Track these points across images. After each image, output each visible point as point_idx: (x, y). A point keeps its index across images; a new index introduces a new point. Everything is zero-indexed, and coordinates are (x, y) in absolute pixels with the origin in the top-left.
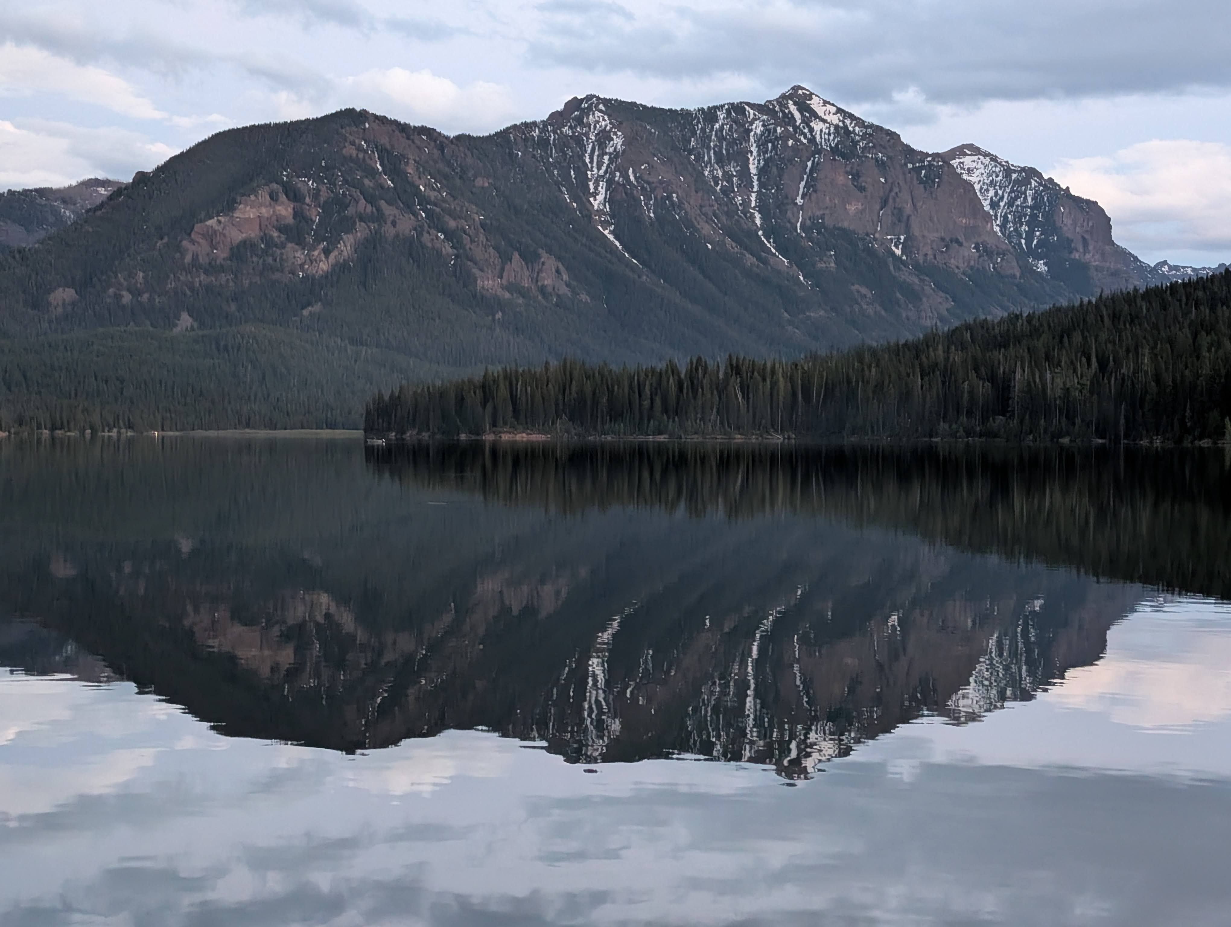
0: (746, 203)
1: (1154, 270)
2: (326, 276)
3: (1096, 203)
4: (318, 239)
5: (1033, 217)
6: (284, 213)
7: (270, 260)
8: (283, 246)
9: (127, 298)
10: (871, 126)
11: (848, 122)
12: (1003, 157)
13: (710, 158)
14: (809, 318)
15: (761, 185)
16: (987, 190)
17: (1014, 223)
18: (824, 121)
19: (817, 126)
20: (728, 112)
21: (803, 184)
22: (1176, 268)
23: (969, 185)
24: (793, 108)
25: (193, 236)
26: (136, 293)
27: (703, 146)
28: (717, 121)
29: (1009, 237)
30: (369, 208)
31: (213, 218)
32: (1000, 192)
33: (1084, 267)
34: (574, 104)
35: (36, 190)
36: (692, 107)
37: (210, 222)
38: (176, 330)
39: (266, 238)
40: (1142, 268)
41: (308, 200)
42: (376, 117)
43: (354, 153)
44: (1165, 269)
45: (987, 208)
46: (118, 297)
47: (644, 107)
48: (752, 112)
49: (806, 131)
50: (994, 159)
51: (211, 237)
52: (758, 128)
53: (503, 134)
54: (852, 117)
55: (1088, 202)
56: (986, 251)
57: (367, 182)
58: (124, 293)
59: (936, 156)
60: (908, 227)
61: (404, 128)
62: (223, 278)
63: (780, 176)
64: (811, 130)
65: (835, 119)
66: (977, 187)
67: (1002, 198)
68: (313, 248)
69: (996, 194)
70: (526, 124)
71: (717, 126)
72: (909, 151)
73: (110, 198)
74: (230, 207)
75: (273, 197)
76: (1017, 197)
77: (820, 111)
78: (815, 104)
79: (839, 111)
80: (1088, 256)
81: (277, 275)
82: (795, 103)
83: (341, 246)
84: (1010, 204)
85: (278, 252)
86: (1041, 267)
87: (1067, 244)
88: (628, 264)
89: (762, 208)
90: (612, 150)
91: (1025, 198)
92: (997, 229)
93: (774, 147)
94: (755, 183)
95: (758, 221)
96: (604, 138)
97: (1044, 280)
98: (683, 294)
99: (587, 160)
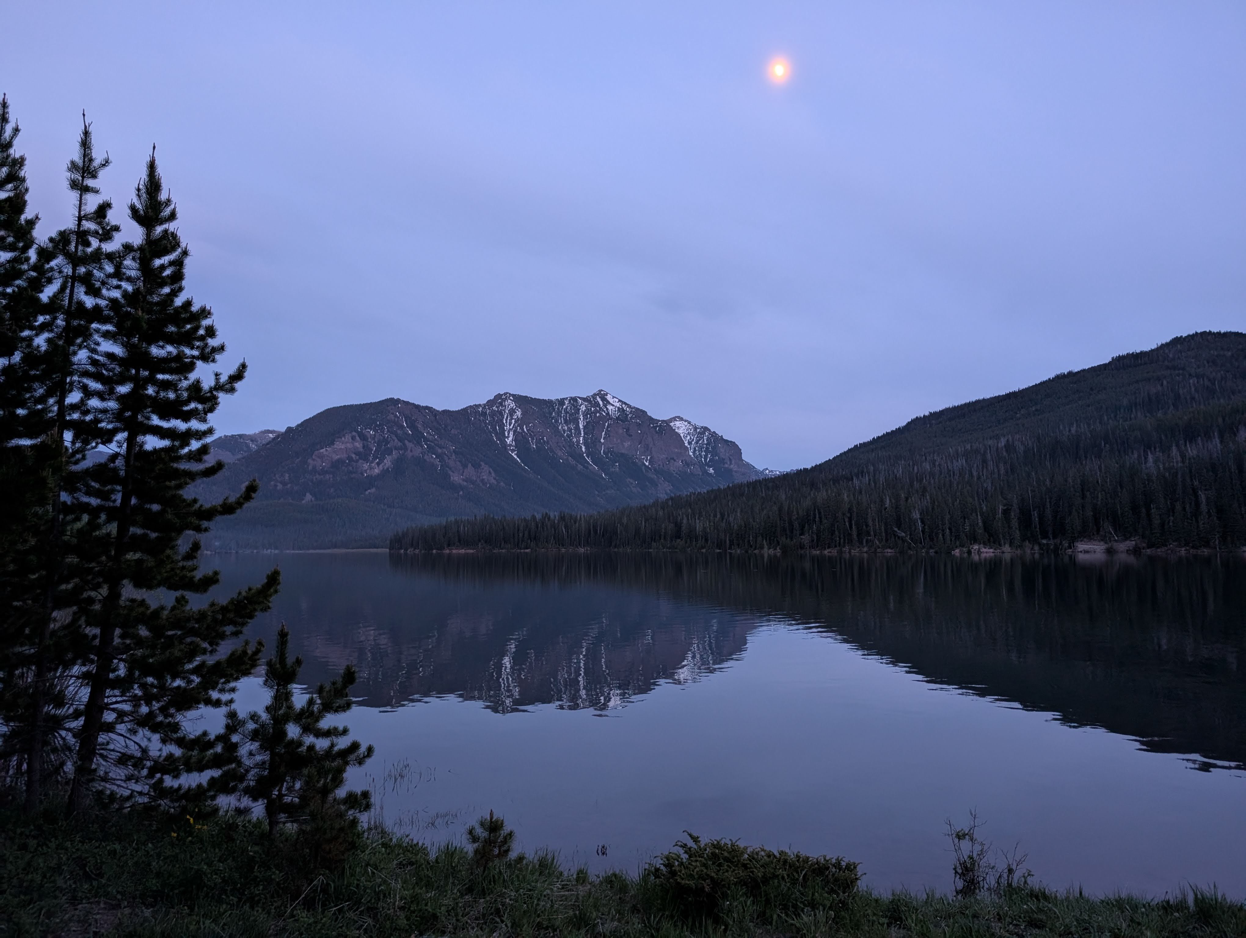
0: (578, 441)
1: (762, 472)
2: (378, 475)
3: (734, 443)
4: (375, 458)
5: (707, 448)
6: (358, 446)
7: (351, 468)
8: (357, 461)
9: (280, 487)
10: (634, 408)
11: (624, 406)
12: (693, 423)
13: (561, 421)
14: (607, 493)
15: (585, 434)
16: (687, 437)
17: (699, 451)
18: (613, 405)
19: (610, 408)
20: (570, 400)
21: (603, 433)
22: (772, 471)
23: (678, 435)
24: (599, 399)
25: (314, 457)
26: (284, 484)
27: (558, 416)
28: (564, 405)
29: (697, 457)
30: (400, 444)
31: (322, 448)
32: (692, 437)
33: (731, 471)
34: (499, 396)
35: (238, 435)
36: (553, 398)
37: (322, 451)
38: (303, 502)
39: (350, 459)
40: (757, 472)
41: (370, 440)
42: (403, 401)
43: (393, 418)
44: (767, 471)
45: (686, 444)
46: (276, 486)
47: (531, 398)
48: (580, 401)
49: (605, 409)
50: (689, 423)
51: (321, 457)
52: (583, 408)
53: (465, 410)
54: (625, 404)
55: (731, 442)
56: (687, 464)
57: (399, 432)
58: (279, 484)
59: (663, 421)
60: (651, 453)
61: (417, 407)
62: (327, 476)
63: (594, 430)
64: (607, 409)
65: (618, 405)
66: (682, 435)
67: (693, 440)
68: (372, 462)
69: (690, 438)
70: (476, 405)
71: (564, 407)
72: (651, 419)
73: (274, 439)
74: (333, 443)
75: (353, 438)
76: (700, 440)
77: (611, 401)
78: (609, 397)
79: (620, 401)
80: (732, 466)
81: (353, 476)
82: (600, 397)
83: (385, 461)
84: (697, 443)
85: (355, 464)
86: (711, 471)
87: (722, 461)
88: (524, 469)
89: (585, 443)
90: (516, 417)
91: (703, 440)
92: (691, 454)
93: (591, 417)
94: (582, 433)
95: (584, 450)
96: (512, 412)
97: (713, 476)
98: (549, 483)
99: (504, 422)
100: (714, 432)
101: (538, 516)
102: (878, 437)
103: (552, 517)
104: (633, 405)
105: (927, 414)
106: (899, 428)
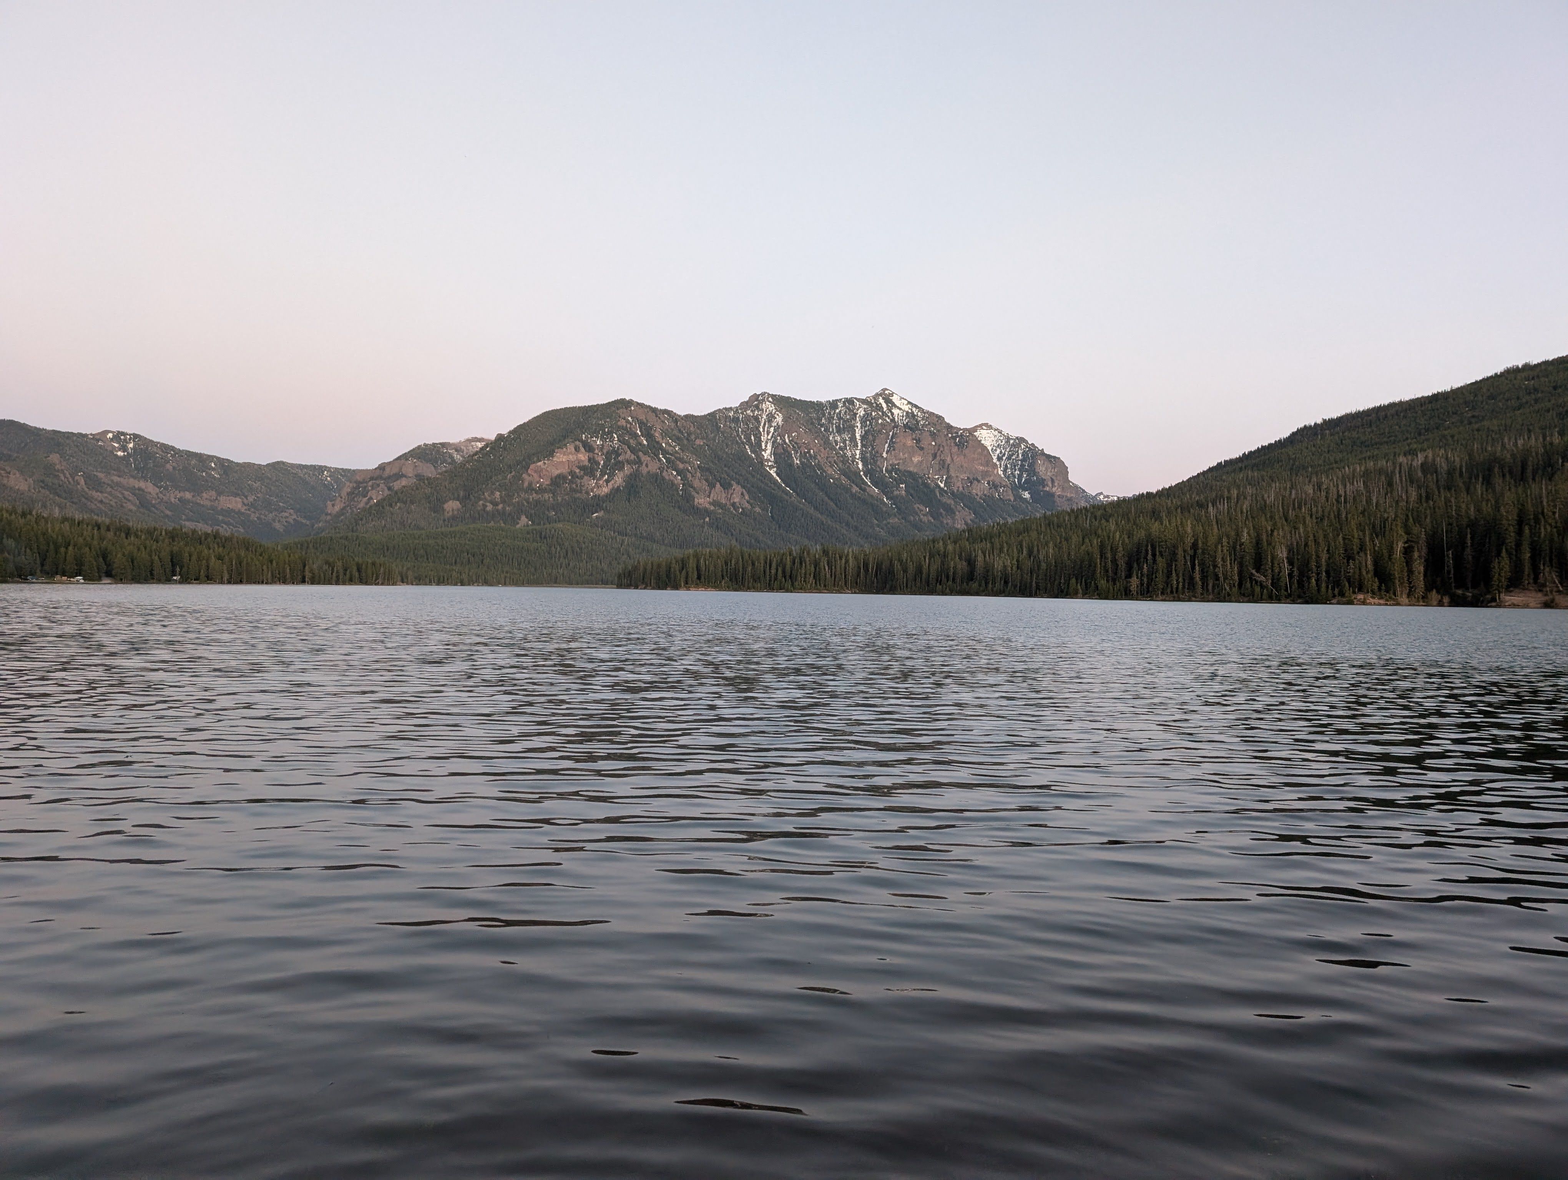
0: (854, 456)
1: (1094, 497)
2: (607, 496)
3: (1059, 458)
4: (602, 475)
5: (1022, 466)
6: (583, 458)
7: (574, 486)
8: (582, 478)
9: (490, 507)
10: (928, 412)
11: (914, 409)
12: (1005, 432)
13: (833, 430)
14: (889, 523)
15: (863, 446)
16: (996, 450)
17: (1012, 469)
18: (900, 409)
19: (896, 411)
20: (844, 402)
21: (887, 445)
22: (1108, 497)
23: (984, 448)
24: (881, 401)
25: (529, 471)
26: (495, 504)
27: (829, 423)
28: (837, 408)
29: (1008, 478)
30: (633, 457)
31: (541, 461)
32: (1003, 451)
33: (1051, 495)
34: (755, 397)
35: (440, 444)
36: (823, 400)
37: (539, 464)
38: (518, 526)
39: (572, 473)
40: (1087, 497)
41: (596, 451)
42: (638, 404)
43: (624, 424)
44: (1102, 497)
45: (995, 461)
46: (485, 506)
47: (795, 399)
48: (858, 403)
49: (889, 414)
50: (1000, 432)
51: (539, 471)
52: (861, 412)
53: (712, 415)
54: (916, 406)
55: (1055, 457)
56: (995, 486)
57: (631, 441)
58: (488, 504)
59: (965, 430)
60: (948, 472)
61: (654, 410)
62: (546, 496)
63: (874, 441)
64: (892, 414)
65: (906, 408)
66: (990, 448)
67: (1004, 455)
68: (600, 479)
69: (1001, 452)
70: (726, 409)
71: (837, 411)
72: (949, 427)
73: (482, 449)
74: (551, 454)
75: (577, 449)
76: (1013, 455)
77: (897, 403)
78: (895, 399)
79: (909, 403)
80: (1054, 489)
81: (578, 495)
82: (883, 398)
83: (616, 478)
84: (1009, 458)
85: (579, 481)
86: (1026, 495)
87: (1042, 482)
88: (784, 491)
89: (863, 459)
90: (775, 424)
91: (1018, 455)
92: (1001, 473)
93: (871, 424)
94: (859, 444)
95: (860, 466)
96: (771, 417)
97: (1028, 503)
98: (816, 508)
99: (761, 430)
100: (1033, 445)
101: (795, 550)
102: (1250, 453)
103: (812, 551)
104: (925, 408)
105: (1319, 421)
106: (1280, 441)
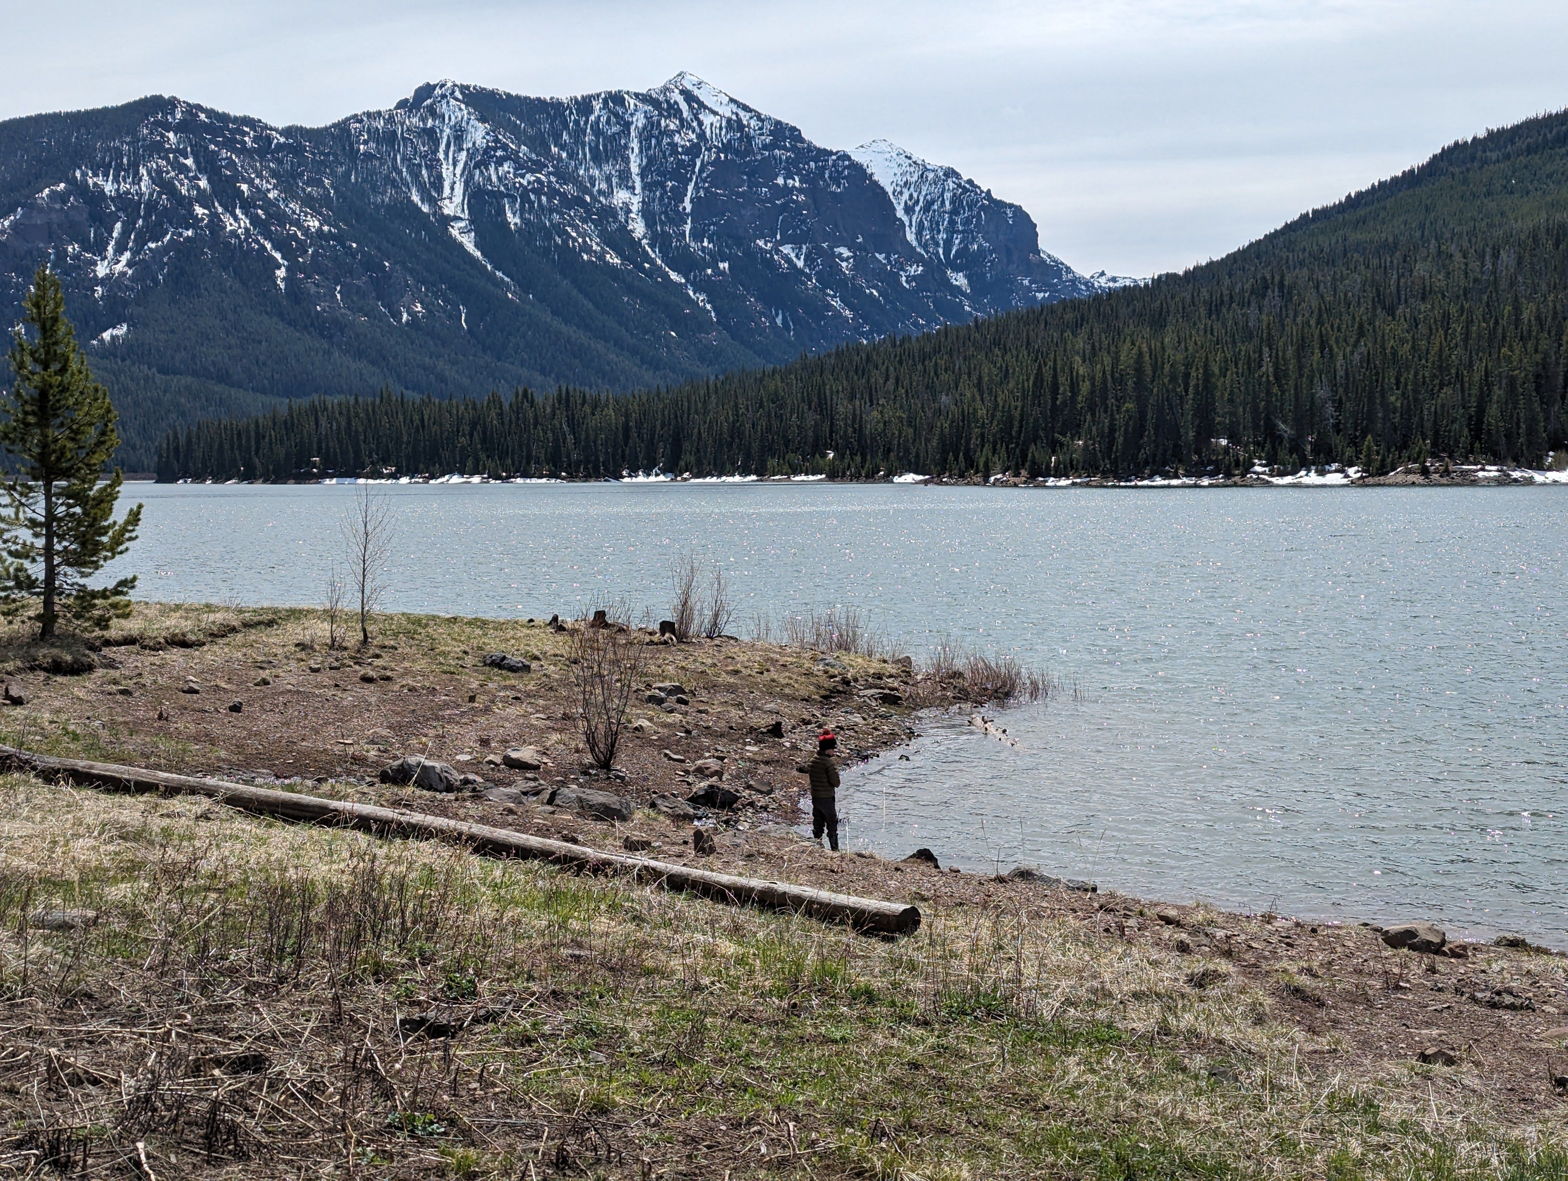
0: (627, 207)
1: (1089, 282)
3: (1020, 207)
5: (952, 222)
8: (80, 257)
10: (769, 119)
11: (742, 114)
12: (917, 156)
13: (585, 155)
15: (644, 187)
16: (901, 193)
17: (931, 230)
18: (715, 113)
19: (708, 119)
20: (605, 101)
21: (690, 186)
22: (1114, 279)
23: (876, 187)
24: (678, 97)
27: (576, 143)
28: (592, 112)
29: (925, 247)
32: (915, 195)
34: (426, 91)
36: (564, 96)
40: (1075, 281)
42: (186, 104)
44: (1102, 280)
45: (900, 213)
47: (508, 95)
48: (632, 102)
49: (695, 124)
50: (909, 157)
52: (639, 121)
53: (342, 127)
54: (746, 108)
55: (1011, 206)
56: (900, 262)
57: (177, 181)
59: (840, 154)
60: (810, 235)
61: (222, 119)
63: (665, 177)
64: (701, 124)
65: (727, 111)
66: (889, 190)
67: (917, 201)
68: (117, 259)
69: (911, 196)
70: (369, 115)
71: (592, 118)
72: (811, 148)
76: (934, 201)
77: (709, 102)
78: (703, 94)
79: (732, 100)
81: (73, 292)
82: (682, 93)
83: (148, 257)
84: (927, 208)
86: (959, 280)
88: (491, 277)
89: (647, 213)
90: (470, 145)
91: (943, 202)
92: (911, 236)
93: (659, 143)
94: (638, 184)
95: (641, 227)
96: (459, 134)
97: (964, 294)
98: (555, 313)
99: (441, 156)
100: (970, 182)
101: (507, 398)
102: (1360, 195)
103: (539, 399)
104: (764, 112)
105: (1482, 134)
106: (1412, 171)
